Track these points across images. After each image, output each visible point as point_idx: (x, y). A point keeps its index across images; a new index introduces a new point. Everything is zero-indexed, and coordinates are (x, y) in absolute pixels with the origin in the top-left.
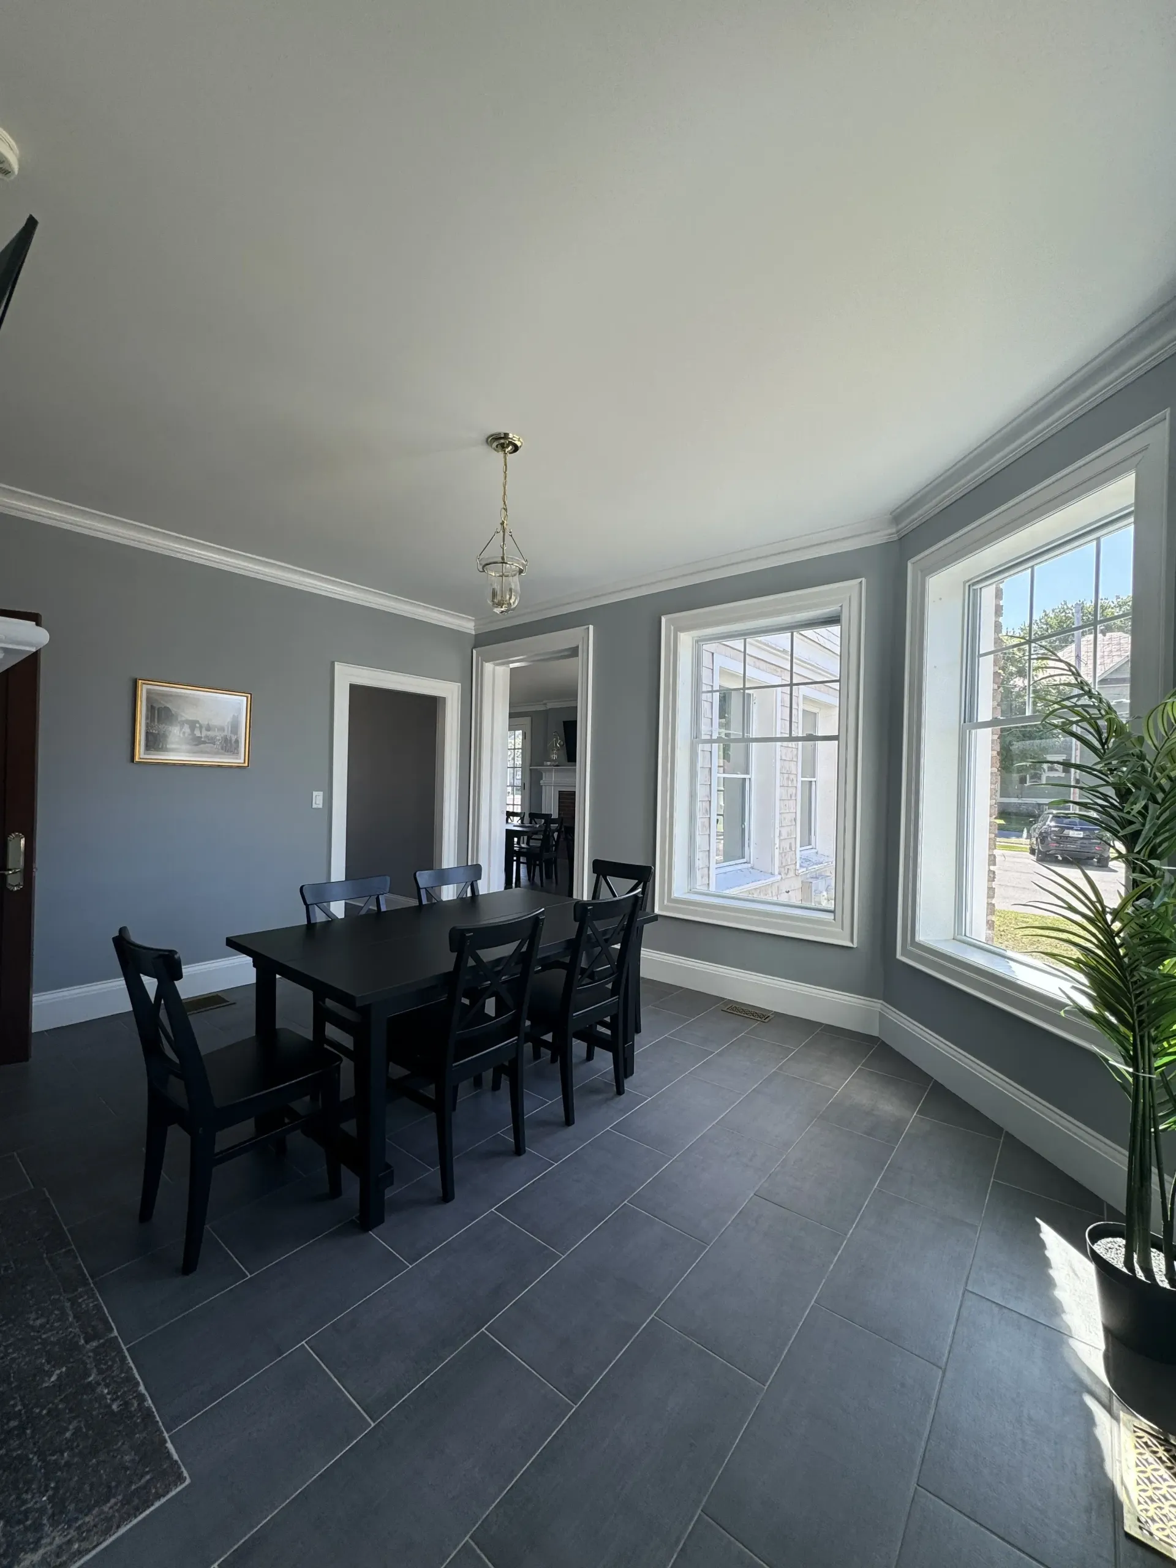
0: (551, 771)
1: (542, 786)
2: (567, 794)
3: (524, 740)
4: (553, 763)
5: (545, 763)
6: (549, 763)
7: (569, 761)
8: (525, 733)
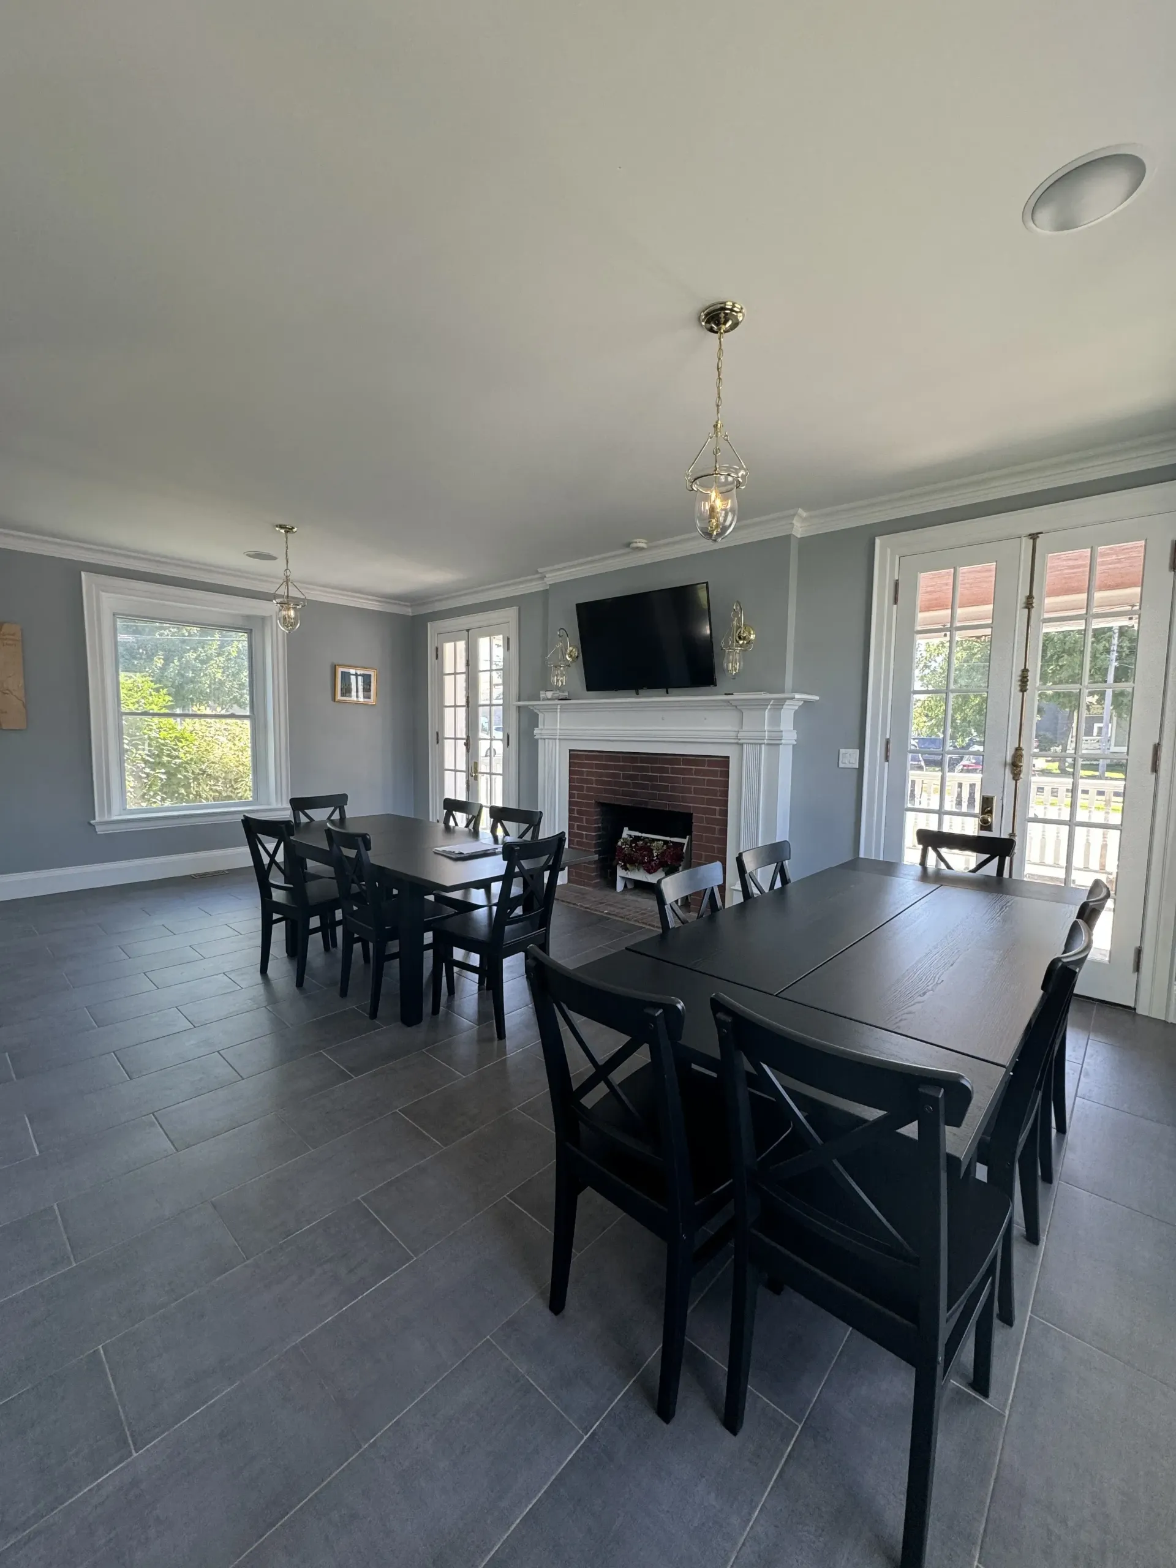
0: (553, 709)
1: (537, 740)
2: (588, 757)
3: (507, 653)
4: (558, 694)
5: (542, 694)
6: (549, 694)
7: (589, 689)
8: (508, 639)
